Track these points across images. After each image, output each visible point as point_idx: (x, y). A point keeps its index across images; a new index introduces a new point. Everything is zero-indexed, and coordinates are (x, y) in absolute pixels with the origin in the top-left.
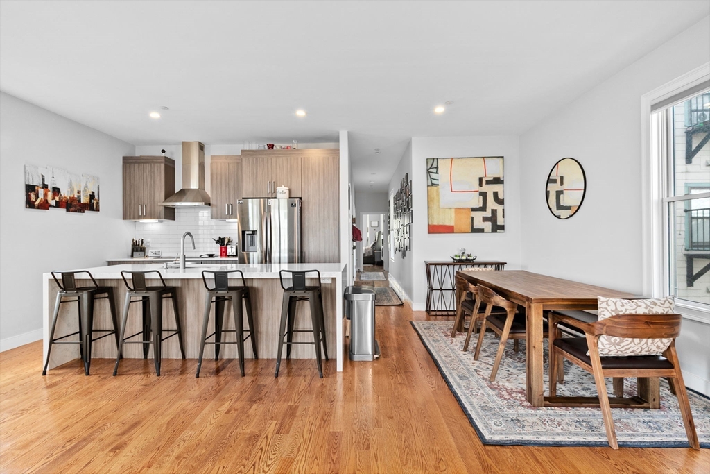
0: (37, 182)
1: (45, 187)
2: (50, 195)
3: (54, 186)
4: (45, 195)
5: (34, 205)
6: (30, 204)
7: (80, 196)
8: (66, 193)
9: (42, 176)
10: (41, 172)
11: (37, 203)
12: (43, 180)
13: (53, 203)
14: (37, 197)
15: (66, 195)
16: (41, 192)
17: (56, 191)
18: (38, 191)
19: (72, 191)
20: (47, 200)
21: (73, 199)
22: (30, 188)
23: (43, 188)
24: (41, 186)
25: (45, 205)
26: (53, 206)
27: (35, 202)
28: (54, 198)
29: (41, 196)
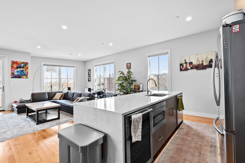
0: (183, 62)
1: (186, 63)
2: (188, 65)
3: (190, 62)
4: (186, 66)
5: (182, 70)
6: (181, 70)
7: (203, 63)
8: (195, 63)
9: (185, 59)
10: (184, 58)
11: (183, 69)
12: (185, 60)
13: (190, 68)
14: (183, 67)
15: (195, 64)
16: (185, 65)
17: (190, 63)
18: (183, 65)
19: (199, 61)
20: (187, 67)
21: (199, 65)
22: (181, 65)
23: (185, 64)
24: (184, 63)
25: (186, 69)
26: (190, 69)
27: (182, 69)
28: (190, 66)
29: (185, 66)
